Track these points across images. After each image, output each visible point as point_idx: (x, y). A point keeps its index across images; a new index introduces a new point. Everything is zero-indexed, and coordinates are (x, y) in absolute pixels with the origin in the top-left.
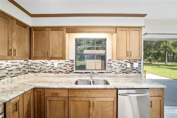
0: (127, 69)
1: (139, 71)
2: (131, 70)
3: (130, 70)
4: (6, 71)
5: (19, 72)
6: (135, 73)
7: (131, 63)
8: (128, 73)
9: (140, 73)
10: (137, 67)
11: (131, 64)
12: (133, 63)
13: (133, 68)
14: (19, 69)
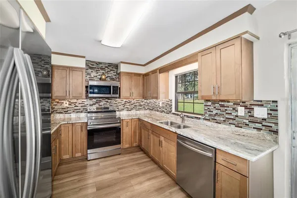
0: (237, 119)
1: (271, 127)
2: (247, 121)
3: (245, 121)
4: (133, 106)
5: (140, 108)
6: (259, 129)
7: (246, 107)
8: (241, 127)
9: (276, 132)
10: (266, 116)
11: (248, 110)
12: (253, 107)
13: (252, 118)
14: (141, 105)
